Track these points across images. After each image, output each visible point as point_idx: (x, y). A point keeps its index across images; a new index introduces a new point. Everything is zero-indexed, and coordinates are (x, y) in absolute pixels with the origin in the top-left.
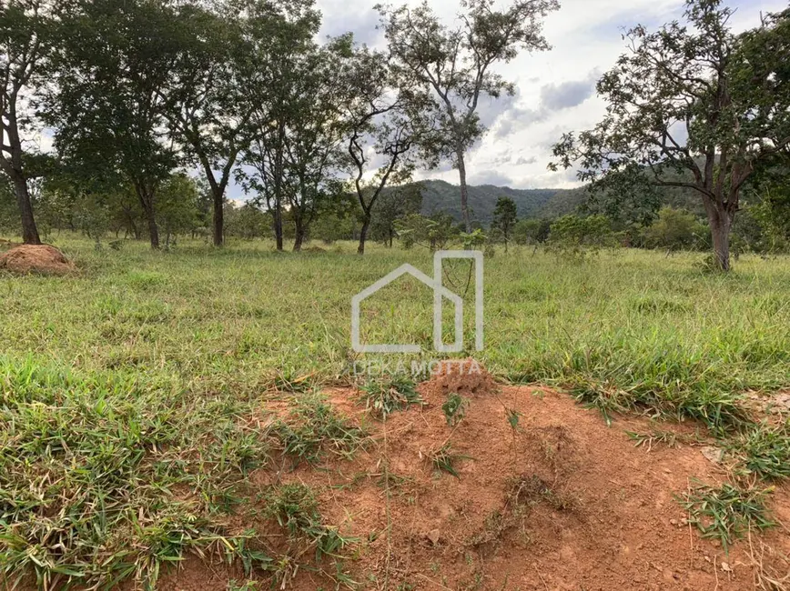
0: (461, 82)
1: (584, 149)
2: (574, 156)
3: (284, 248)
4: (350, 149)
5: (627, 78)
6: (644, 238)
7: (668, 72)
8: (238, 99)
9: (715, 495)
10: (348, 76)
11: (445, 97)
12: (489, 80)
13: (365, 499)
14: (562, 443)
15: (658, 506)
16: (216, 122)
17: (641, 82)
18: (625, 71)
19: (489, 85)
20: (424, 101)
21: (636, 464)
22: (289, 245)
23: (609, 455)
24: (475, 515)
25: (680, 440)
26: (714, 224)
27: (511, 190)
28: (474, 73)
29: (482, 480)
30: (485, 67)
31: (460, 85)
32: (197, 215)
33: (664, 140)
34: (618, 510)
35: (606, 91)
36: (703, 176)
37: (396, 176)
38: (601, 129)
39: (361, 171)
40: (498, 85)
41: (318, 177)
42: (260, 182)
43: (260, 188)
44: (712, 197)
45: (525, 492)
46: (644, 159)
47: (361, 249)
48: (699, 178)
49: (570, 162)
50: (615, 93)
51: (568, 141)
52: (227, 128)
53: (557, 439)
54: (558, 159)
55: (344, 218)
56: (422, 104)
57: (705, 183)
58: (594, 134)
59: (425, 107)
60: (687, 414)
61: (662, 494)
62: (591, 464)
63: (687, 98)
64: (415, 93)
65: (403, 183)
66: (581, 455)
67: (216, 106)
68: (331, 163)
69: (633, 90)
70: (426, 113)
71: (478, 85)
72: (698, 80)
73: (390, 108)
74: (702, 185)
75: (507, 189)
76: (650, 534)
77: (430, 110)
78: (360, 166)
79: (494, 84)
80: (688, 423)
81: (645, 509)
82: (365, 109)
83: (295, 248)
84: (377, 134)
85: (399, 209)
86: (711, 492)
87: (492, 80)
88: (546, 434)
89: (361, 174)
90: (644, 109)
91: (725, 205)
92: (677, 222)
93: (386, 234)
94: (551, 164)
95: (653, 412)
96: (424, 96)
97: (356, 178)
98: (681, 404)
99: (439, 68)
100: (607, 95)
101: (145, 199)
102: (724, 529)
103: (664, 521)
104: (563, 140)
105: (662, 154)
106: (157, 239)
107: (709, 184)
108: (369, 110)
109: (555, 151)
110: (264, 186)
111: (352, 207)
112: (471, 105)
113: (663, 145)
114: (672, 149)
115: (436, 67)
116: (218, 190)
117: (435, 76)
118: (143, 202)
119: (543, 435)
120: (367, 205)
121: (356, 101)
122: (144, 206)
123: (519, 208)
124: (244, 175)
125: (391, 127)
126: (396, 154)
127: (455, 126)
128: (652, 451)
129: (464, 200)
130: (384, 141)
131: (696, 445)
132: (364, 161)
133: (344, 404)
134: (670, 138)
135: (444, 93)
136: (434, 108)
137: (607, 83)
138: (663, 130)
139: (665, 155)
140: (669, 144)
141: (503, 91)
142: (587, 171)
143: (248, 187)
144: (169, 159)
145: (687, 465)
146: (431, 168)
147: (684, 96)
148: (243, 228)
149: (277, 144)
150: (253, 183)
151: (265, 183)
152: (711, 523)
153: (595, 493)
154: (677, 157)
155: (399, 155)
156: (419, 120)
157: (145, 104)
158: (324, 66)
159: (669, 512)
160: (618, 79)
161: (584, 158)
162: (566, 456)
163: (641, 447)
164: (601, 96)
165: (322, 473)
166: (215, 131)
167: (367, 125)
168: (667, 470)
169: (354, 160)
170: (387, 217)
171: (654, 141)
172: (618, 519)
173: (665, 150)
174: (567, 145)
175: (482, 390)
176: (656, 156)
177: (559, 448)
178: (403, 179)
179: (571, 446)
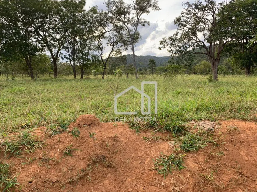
0: (132, 21)
1: (170, 42)
2: (167, 45)
3: (77, 77)
4: (98, 44)
5: (184, 19)
6: (197, 71)
7: (197, 17)
8: (59, 28)
9: (167, 158)
10: (96, 20)
11: (127, 26)
12: (141, 20)
13: (33, 167)
14: (114, 142)
15: (146, 163)
16: (52, 36)
17: (188, 20)
18: (183, 16)
19: (142, 22)
20: (121, 28)
21: (142, 148)
22: (78, 77)
23: (133, 145)
24: (75, 171)
25: (162, 139)
26: (213, 66)
27: (156, 57)
28: (136, 18)
29: (81, 158)
30: (140, 16)
31: (132, 22)
32: (50, 68)
33: (196, 39)
34: (130, 165)
35: (177, 23)
36: (209, 50)
37: (116, 53)
38: (175, 36)
39: (102, 51)
40: (145, 22)
41: (88, 54)
42: (68, 56)
43: (67, 58)
44: (211, 57)
45: (96, 161)
46: (190, 45)
47: (103, 78)
48: (207, 51)
49: (166, 47)
50: (180, 24)
51: (164, 40)
52: (55, 38)
53: (113, 141)
54: (161, 46)
55: (97, 67)
56: (121, 29)
57: (209, 53)
58: (173, 37)
59: (122, 30)
60: (167, 130)
61: (148, 159)
62: (125, 149)
63: (204, 25)
64: (119, 25)
65: (119, 56)
66: (122, 146)
67: (52, 31)
68: (92, 49)
69: (186, 23)
70: (123, 32)
71: (138, 22)
72: (207, 19)
73: (111, 30)
74: (208, 53)
75: (154, 57)
76: (139, 174)
77: (124, 31)
78: (101, 49)
79: (143, 22)
80: (167, 133)
81: (141, 164)
82: (102, 31)
83: (81, 78)
84: (108, 39)
85: (118, 64)
86: (166, 157)
87: (143, 21)
88: (109, 139)
89: (102, 53)
90: (190, 29)
91: (216, 59)
92: (207, 66)
93: (111, 72)
94: (159, 48)
95: (156, 129)
96: (122, 26)
97: (100, 54)
98: (165, 126)
99: (125, 17)
100: (177, 24)
101: (28, 63)
102: (165, 170)
103: (146, 168)
104: (163, 39)
105: (195, 43)
106: (33, 76)
107: (211, 53)
108: (104, 31)
109: (160, 43)
110: (69, 57)
111: (100, 64)
112: (135, 29)
113: (196, 40)
114: (199, 42)
115: (124, 16)
116: (55, 59)
117: (124, 19)
118: (28, 64)
119: (108, 140)
120: (105, 62)
121: (100, 28)
122: (28, 65)
123: (157, 63)
124: (62, 54)
125: (112, 37)
126: (113, 46)
127: (131, 36)
128: (150, 143)
129: (134, 60)
130: (110, 42)
131: (167, 140)
132: (103, 48)
133: (40, 132)
134: (198, 38)
135: (126, 25)
136: (125, 30)
137: (177, 21)
138: (196, 36)
139: (196, 44)
140: (197, 40)
141: (146, 24)
142: (171, 50)
143: (63, 58)
144: (35, 49)
145: (161, 148)
146: (126, 50)
147: (202, 25)
148: (66, 72)
149: (73, 43)
150: (65, 56)
151: (69, 56)
152: (162, 168)
153: (123, 160)
154: (200, 44)
155: (115, 46)
156: (120, 34)
157: (27, 31)
158: (89, 17)
159: (149, 165)
160: (181, 19)
161: (170, 45)
162: (116, 147)
163: (147, 142)
164: (176, 25)
165: (20, 158)
166: (51, 39)
167: (104, 36)
168: (153, 150)
169: (99, 48)
170: (114, 67)
171: (193, 39)
172: (129, 169)
173: (196, 42)
174: (164, 41)
175: (93, 125)
176: (193, 44)
177: (113, 144)
178: (119, 54)
179: (119, 143)
